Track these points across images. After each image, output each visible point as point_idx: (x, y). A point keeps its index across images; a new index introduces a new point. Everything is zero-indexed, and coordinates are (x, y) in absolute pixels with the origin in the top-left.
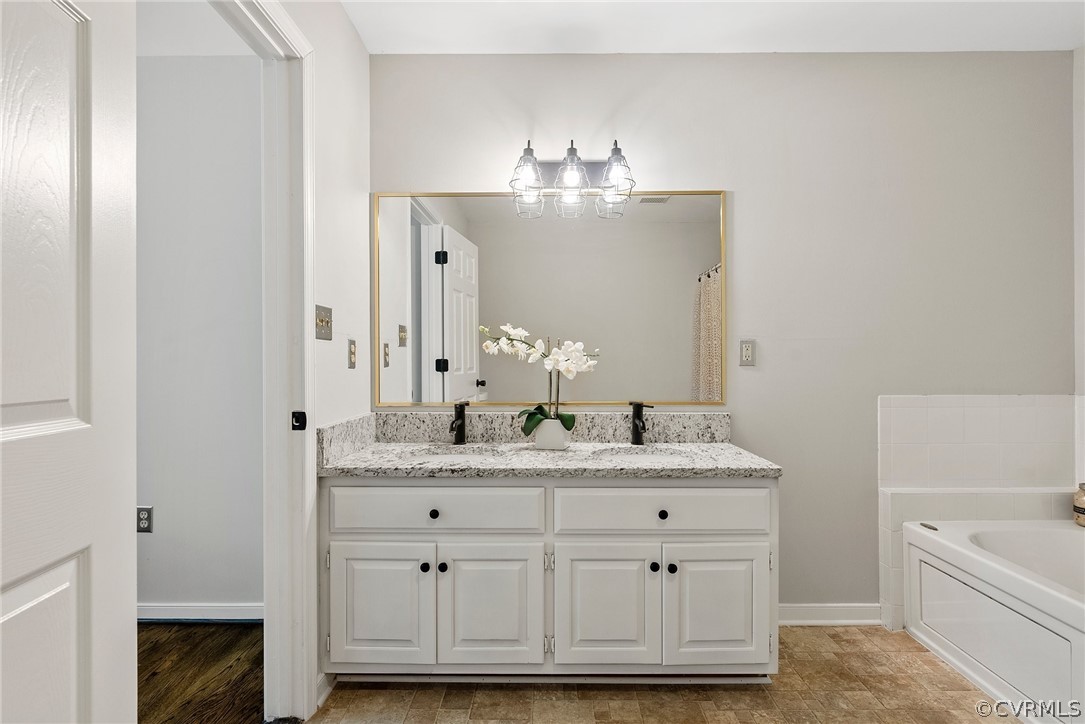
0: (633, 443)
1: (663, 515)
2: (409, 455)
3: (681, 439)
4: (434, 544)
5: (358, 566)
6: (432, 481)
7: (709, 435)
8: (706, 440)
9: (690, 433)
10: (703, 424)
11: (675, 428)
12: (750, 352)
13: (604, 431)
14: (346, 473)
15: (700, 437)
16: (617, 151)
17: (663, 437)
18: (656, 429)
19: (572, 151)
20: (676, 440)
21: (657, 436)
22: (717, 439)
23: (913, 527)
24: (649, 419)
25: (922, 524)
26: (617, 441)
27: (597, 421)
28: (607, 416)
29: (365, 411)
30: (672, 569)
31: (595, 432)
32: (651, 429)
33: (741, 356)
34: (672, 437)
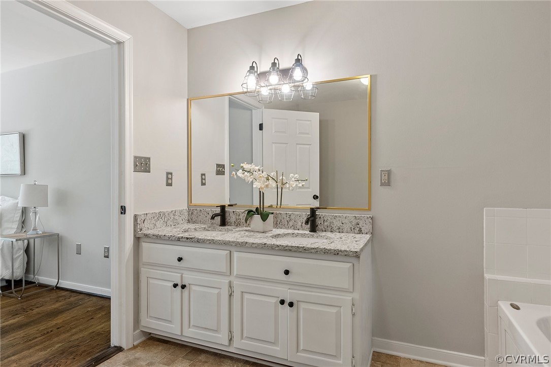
0: (310, 231)
1: (287, 272)
2: (193, 230)
3: (341, 230)
4: (180, 275)
5: (151, 281)
6: (178, 243)
7: (358, 229)
8: (356, 231)
9: (346, 227)
10: (354, 222)
11: (337, 224)
12: (386, 177)
13: (296, 223)
14: (146, 236)
15: (352, 230)
16: (298, 61)
17: (329, 229)
18: (326, 224)
19: (274, 64)
20: (337, 231)
21: (326, 228)
22: (363, 232)
23: (505, 307)
24: (322, 217)
25: (512, 305)
26: (303, 230)
27: (292, 217)
28: (298, 215)
29: (184, 206)
30: (291, 305)
31: (291, 223)
32: (322, 223)
33: (381, 180)
34: (335, 229)
